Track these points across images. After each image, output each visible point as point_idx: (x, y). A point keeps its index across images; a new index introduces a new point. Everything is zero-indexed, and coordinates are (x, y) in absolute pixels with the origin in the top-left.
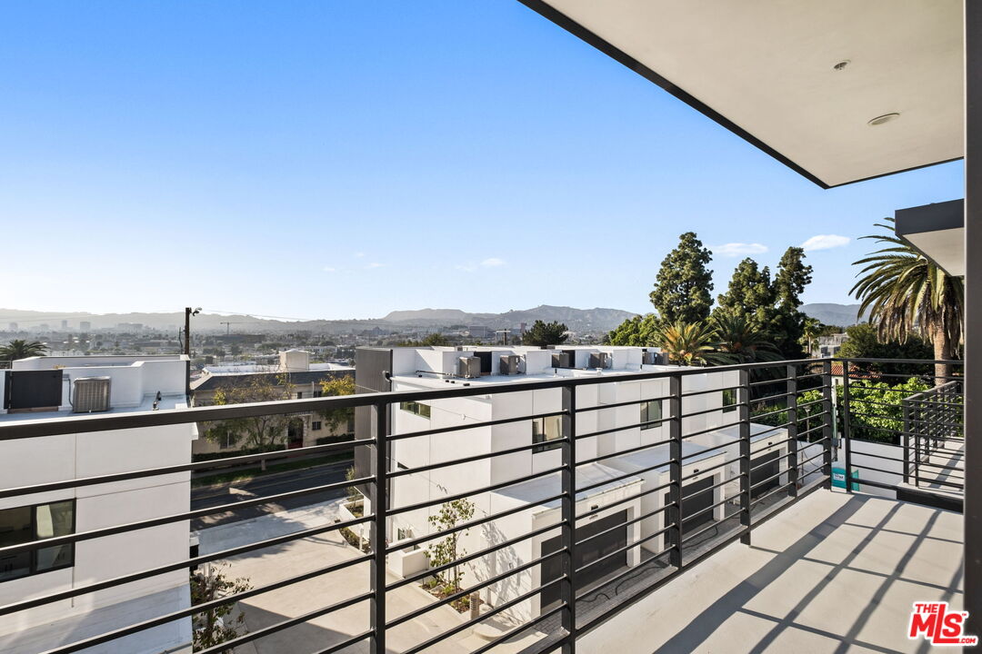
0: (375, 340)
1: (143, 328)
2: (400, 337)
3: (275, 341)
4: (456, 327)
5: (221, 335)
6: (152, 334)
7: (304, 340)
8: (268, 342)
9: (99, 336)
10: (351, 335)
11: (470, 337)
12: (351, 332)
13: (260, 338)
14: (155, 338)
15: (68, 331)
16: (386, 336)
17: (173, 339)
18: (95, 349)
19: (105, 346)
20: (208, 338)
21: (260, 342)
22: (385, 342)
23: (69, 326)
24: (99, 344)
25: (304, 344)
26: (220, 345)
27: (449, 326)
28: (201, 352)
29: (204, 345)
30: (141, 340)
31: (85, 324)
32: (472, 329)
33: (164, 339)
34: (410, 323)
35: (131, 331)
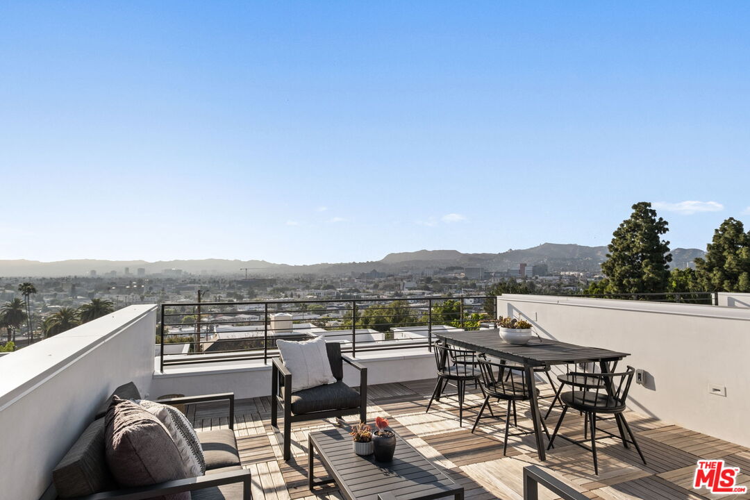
0: (372, 283)
1: (182, 273)
2: (395, 280)
3: (284, 285)
4: (452, 269)
5: (240, 279)
6: (189, 278)
7: (308, 284)
8: (279, 286)
9: (151, 282)
10: (350, 278)
11: (466, 278)
12: (350, 274)
13: (272, 282)
14: (191, 283)
15: (129, 276)
16: (382, 279)
17: (204, 283)
18: (148, 293)
19: (155, 291)
20: (230, 283)
21: (272, 286)
22: (381, 285)
23: (130, 272)
24: (151, 289)
25: (308, 288)
26: (240, 289)
27: (444, 267)
28: (225, 295)
29: (228, 288)
30: (181, 284)
31: (141, 270)
32: (468, 270)
33: (197, 283)
34: (406, 266)
35: (174, 276)
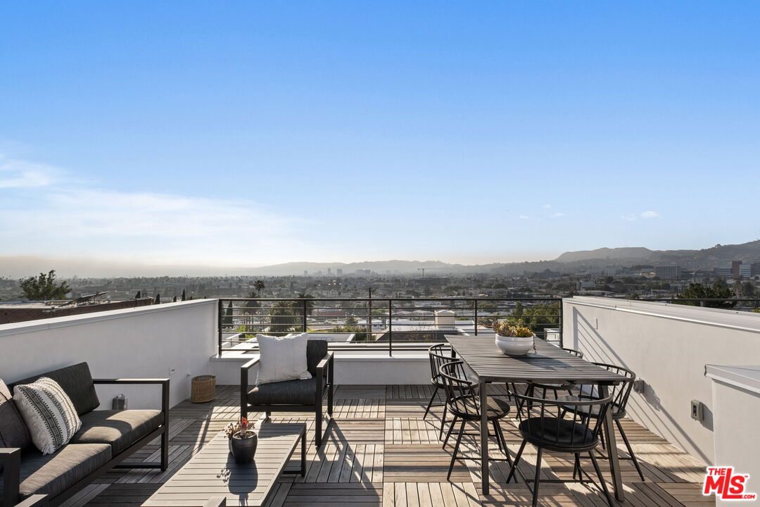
0: (544, 282)
1: (371, 273)
2: (571, 279)
3: (457, 284)
4: (639, 268)
5: (418, 278)
6: (376, 278)
7: (480, 283)
8: (453, 285)
9: (346, 280)
10: (522, 277)
11: (656, 278)
12: (522, 274)
13: (447, 280)
14: (377, 281)
15: (331, 275)
16: (556, 279)
17: (388, 281)
18: (344, 289)
19: (349, 288)
20: (410, 281)
21: (446, 285)
22: (555, 285)
23: (331, 272)
24: (346, 286)
25: (479, 286)
26: (417, 287)
27: (630, 266)
28: (405, 293)
29: (407, 287)
30: (369, 283)
31: (339, 271)
32: (659, 269)
33: (383, 282)
34: (583, 264)
35: (364, 275)
